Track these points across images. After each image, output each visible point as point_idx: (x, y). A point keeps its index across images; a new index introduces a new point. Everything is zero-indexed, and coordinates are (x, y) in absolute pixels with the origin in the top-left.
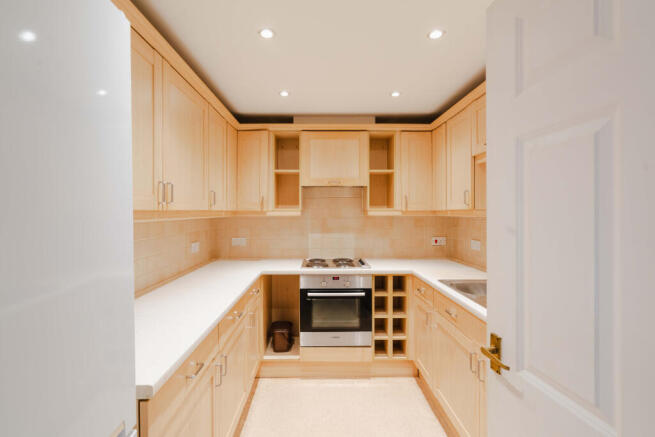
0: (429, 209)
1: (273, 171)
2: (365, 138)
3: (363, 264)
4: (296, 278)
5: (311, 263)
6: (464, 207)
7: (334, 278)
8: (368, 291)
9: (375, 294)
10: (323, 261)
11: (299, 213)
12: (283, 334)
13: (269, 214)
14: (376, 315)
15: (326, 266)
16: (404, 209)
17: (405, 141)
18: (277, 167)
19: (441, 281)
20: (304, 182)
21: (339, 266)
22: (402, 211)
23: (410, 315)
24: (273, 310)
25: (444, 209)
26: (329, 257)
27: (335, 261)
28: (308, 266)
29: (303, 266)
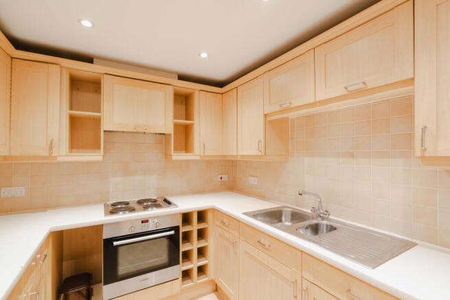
0: (221, 154)
1: (66, 112)
2: (170, 91)
3: (169, 203)
4: (98, 228)
5: (115, 209)
6: (257, 153)
7: (143, 222)
8: (176, 229)
9: (182, 230)
10: (127, 203)
11: (100, 158)
12: (79, 292)
13: (60, 159)
14: (183, 248)
15: (133, 210)
16: (202, 154)
17: (203, 99)
18: (71, 108)
19: (245, 214)
20: (106, 125)
21: (146, 208)
22: (201, 156)
23: (211, 243)
24: (65, 264)
25: (235, 154)
26: (132, 199)
27: (140, 202)
28: (112, 213)
29: (106, 214)
